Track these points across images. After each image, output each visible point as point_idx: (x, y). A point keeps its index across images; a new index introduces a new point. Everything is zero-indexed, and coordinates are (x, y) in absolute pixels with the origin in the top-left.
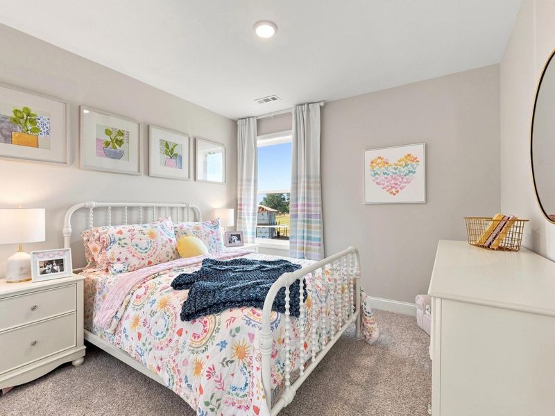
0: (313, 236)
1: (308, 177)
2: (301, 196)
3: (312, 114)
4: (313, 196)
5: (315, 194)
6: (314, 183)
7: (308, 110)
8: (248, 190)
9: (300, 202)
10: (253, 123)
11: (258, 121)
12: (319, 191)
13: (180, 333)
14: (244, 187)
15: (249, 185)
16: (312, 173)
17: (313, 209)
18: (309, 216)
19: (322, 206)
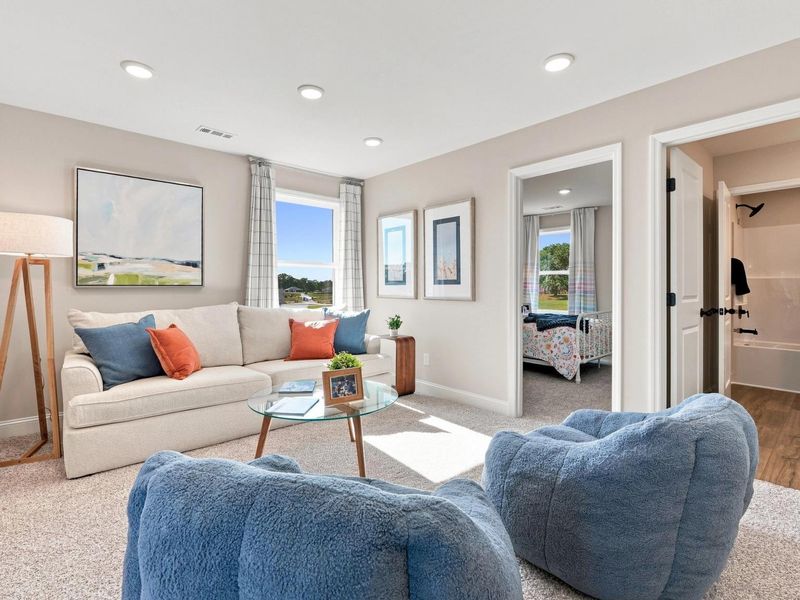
0: (588, 306)
1: (584, 263)
2: (578, 277)
3: (588, 215)
4: (588, 277)
5: (590, 277)
6: (590, 268)
7: (585, 214)
8: (532, 272)
9: (577, 282)
10: (536, 219)
11: (540, 218)
12: (593, 274)
13: (536, 336)
14: (529, 270)
15: (533, 268)
16: (588, 260)
17: (588, 287)
18: (585, 292)
19: (596, 285)
